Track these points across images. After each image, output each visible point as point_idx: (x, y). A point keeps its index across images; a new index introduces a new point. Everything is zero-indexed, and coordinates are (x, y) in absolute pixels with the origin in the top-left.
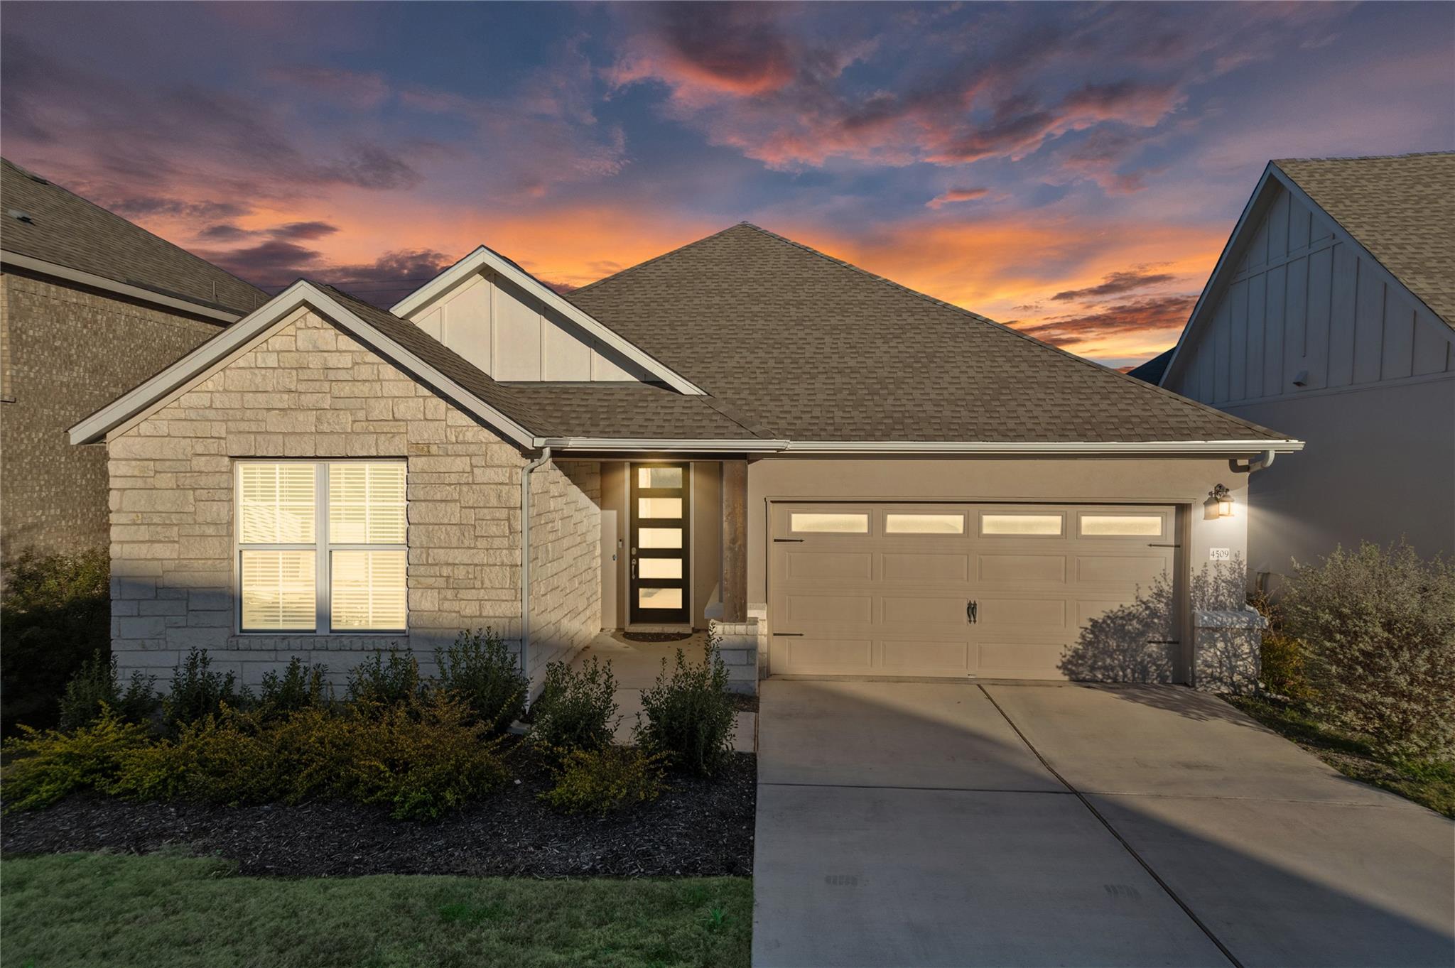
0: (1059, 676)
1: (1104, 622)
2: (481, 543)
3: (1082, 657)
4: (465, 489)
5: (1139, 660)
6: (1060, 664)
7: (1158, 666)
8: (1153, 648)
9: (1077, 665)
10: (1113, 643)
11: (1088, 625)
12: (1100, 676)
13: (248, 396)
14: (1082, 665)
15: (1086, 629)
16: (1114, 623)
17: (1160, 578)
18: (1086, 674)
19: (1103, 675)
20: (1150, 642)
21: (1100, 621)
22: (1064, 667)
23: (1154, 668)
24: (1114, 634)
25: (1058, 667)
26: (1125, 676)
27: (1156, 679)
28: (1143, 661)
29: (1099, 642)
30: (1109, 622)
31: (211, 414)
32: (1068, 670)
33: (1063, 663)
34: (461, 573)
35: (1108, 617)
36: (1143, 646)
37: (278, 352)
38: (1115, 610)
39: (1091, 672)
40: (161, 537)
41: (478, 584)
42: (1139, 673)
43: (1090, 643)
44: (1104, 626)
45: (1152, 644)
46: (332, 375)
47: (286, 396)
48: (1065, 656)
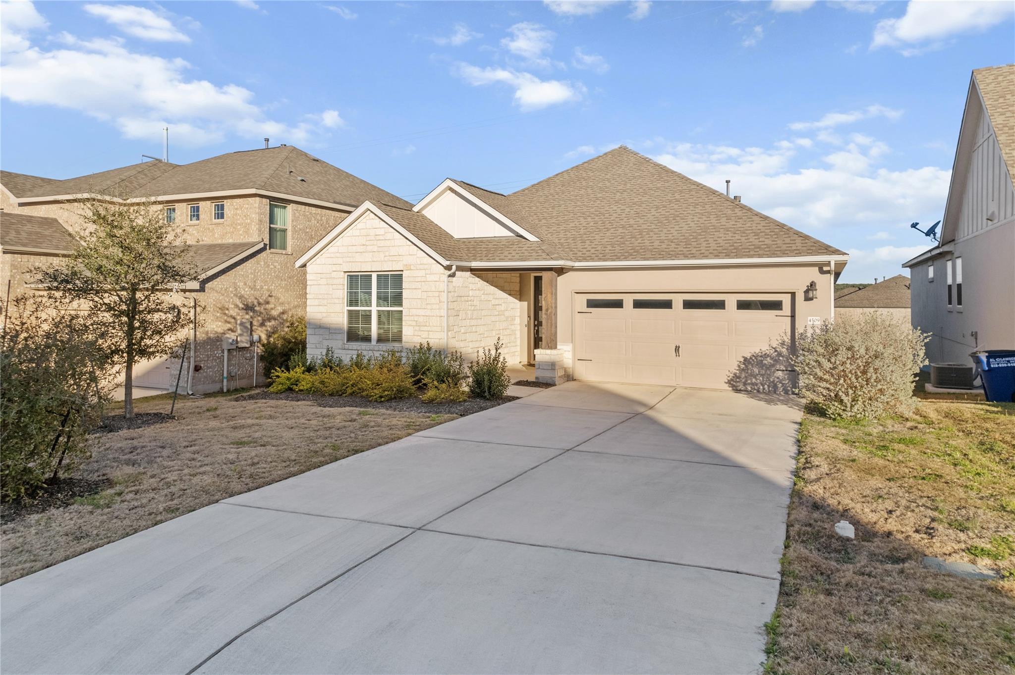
0: (726, 387)
1: (751, 358)
2: (429, 307)
3: (739, 377)
4: (423, 283)
5: (772, 380)
6: (727, 381)
7: (783, 384)
8: (780, 374)
9: (736, 382)
10: (756, 370)
11: (742, 360)
12: (750, 389)
13: (350, 247)
14: (738, 382)
15: (741, 362)
16: (757, 359)
17: (783, 335)
18: (741, 387)
19: (751, 388)
20: (778, 370)
21: (749, 358)
22: (729, 382)
23: (781, 385)
24: (757, 365)
25: (725, 382)
26: (764, 389)
27: (782, 391)
28: (774, 381)
29: (748, 369)
30: (753, 358)
31: (338, 255)
32: (732, 384)
33: (728, 380)
34: (421, 319)
35: (753, 356)
36: (774, 372)
37: (360, 229)
38: (757, 352)
39: (744, 386)
40: (321, 304)
41: (428, 325)
42: (773, 388)
43: (743, 370)
44: (751, 360)
45: (779, 372)
46: (378, 238)
47: (362, 247)
48: (729, 377)
